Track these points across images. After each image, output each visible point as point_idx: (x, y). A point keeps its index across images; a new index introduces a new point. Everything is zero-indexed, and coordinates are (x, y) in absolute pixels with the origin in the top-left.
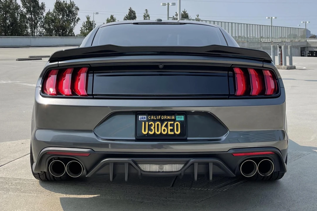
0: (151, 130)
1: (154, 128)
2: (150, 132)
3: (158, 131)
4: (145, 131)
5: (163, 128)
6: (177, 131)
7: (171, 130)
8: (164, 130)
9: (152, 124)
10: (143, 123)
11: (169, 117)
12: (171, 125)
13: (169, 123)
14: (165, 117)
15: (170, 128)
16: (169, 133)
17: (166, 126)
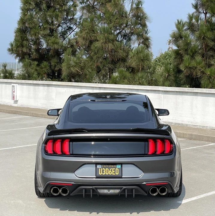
0: (104, 173)
1: (105, 171)
2: (103, 174)
3: (107, 173)
4: (100, 173)
5: (110, 171)
6: (117, 173)
7: (114, 173)
8: (110, 173)
9: (104, 170)
10: (100, 169)
11: (113, 166)
12: (114, 170)
13: (113, 169)
14: (111, 166)
15: (113, 171)
16: (113, 174)
17: (111, 171)
